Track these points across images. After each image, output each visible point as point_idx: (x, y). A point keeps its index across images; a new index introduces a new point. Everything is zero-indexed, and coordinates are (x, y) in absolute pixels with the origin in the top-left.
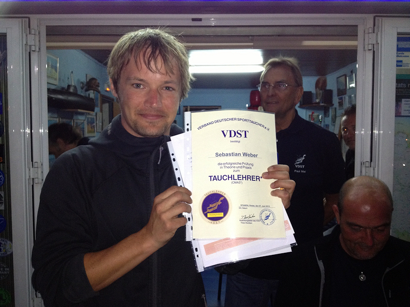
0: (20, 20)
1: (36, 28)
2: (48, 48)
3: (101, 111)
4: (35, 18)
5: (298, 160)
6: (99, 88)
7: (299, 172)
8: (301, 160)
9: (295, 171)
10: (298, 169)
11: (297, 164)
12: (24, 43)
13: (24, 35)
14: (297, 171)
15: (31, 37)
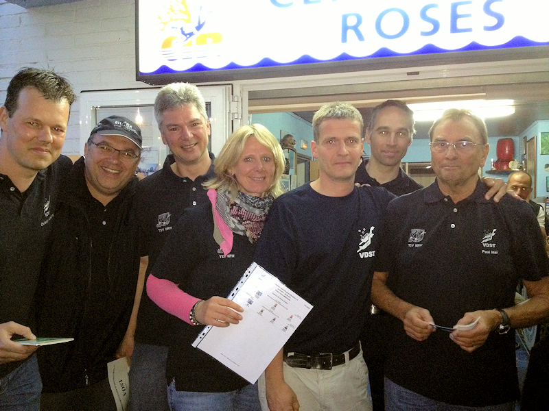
0: (224, 87)
1: (239, 95)
2: (250, 112)
3: (296, 173)
4: (237, 84)
5: (486, 237)
6: (295, 146)
7: (489, 252)
8: (489, 236)
9: (483, 251)
10: (487, 249)
11: (485, 242)
12: (228, 111)
13: (228, 102)
14: (486, 252)
15: (234, 105)
